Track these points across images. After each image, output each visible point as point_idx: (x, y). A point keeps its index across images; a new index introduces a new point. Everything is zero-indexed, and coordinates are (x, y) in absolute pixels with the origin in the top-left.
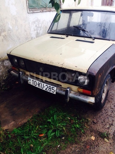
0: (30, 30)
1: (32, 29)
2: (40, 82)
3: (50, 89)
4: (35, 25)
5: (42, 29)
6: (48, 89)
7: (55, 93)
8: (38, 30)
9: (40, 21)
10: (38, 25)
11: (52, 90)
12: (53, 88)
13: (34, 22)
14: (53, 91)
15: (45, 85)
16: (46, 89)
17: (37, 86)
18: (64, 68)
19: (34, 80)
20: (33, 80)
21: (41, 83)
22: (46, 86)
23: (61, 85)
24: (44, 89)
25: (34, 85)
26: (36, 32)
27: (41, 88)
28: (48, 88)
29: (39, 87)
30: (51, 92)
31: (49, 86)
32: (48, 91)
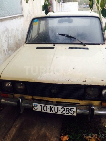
0: (2, 42)
1: (3, 41)
2: (52, 106)
3: (68, 111)
4: (5, 35)
5: (12, 38)
6: (65, 112)
7: (75, 115)
8: (8, 40)
9: (9, 30)
10: (8, 35)
11: (70, 112)
12: (72, 110)
13: (4, 32)
14: (72, 112)
15: (60, 108)
16: (62, 113)
17: (48, 111)
18: (89, 84)
19: (43, 105)
20: (41, 106)
21: (54, 106)
22: (62, 108)
23: (79, 103)
24: (59, 113)
25: (43, 111)
26: (7, 43)
27: (54, 113)
28: (65, 110)
29: (51, 112)
30: (70, 114)
31: (65, 108)
32: (66, 114)
